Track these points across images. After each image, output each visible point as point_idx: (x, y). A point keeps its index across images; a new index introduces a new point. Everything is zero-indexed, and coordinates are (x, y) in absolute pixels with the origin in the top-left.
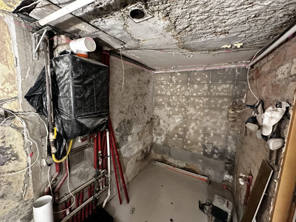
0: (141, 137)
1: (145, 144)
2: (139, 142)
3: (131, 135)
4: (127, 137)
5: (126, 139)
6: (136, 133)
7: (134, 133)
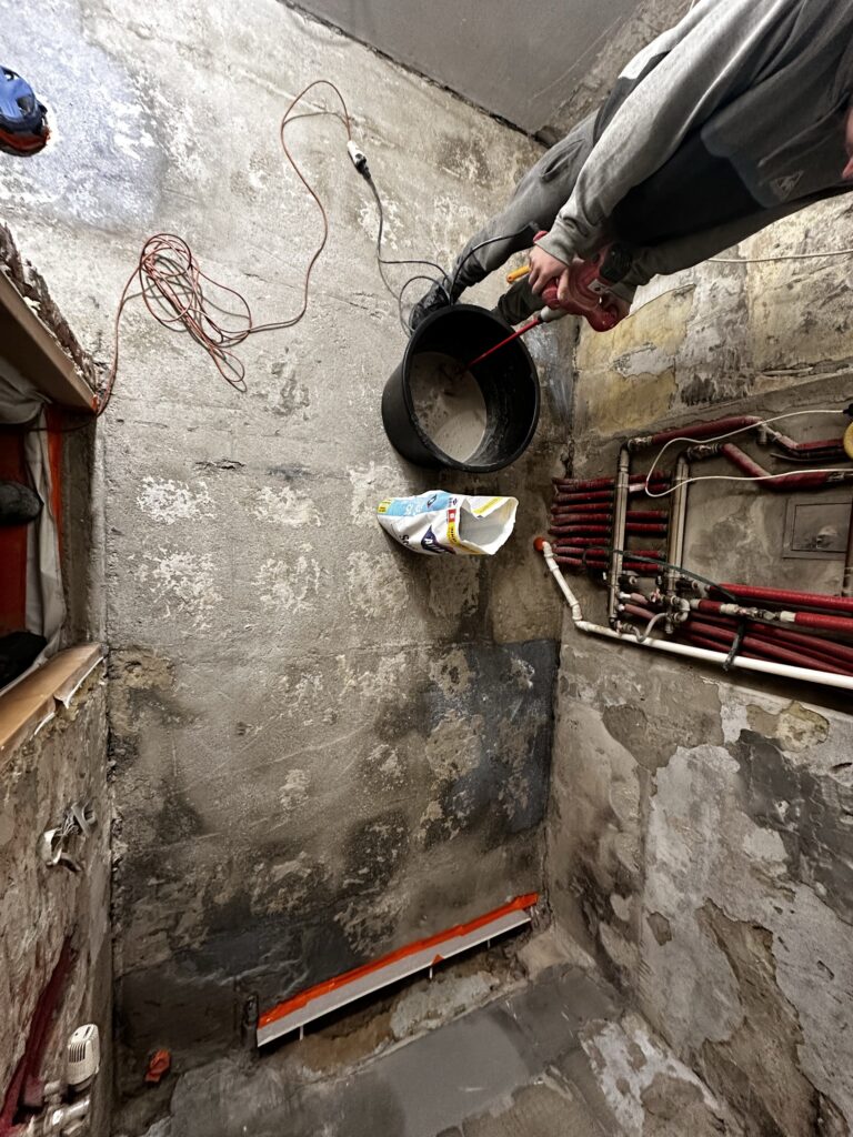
0: (722, 944)
1: (664, 937)
2: (696, 900)
3: (783, 870)
4: (783, 832)
5: (775, 818)
6: (781, 920)
7: (784, 905)
